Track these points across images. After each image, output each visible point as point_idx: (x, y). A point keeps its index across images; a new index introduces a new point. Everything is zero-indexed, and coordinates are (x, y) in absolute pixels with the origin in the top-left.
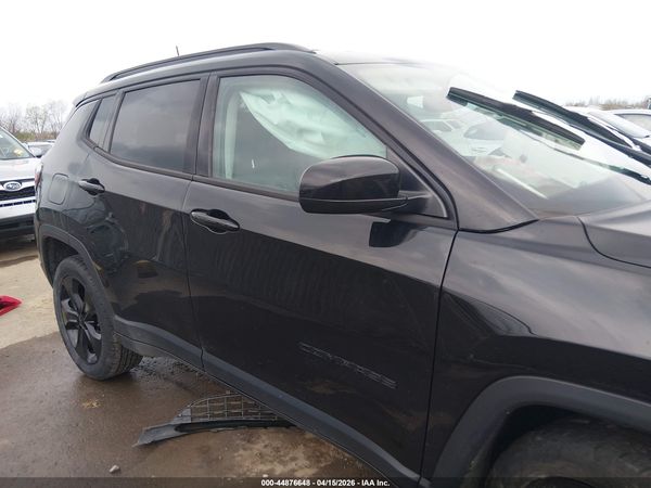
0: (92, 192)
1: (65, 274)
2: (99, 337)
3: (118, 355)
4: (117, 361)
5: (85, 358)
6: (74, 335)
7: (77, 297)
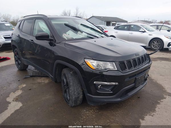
0: (18, 37)
1: (15, 52)
2: (20, 62)
3: (23, 65)
4: (23, 66)
5: (18, 66)
6: (17, 62)
7: (17, 55)
